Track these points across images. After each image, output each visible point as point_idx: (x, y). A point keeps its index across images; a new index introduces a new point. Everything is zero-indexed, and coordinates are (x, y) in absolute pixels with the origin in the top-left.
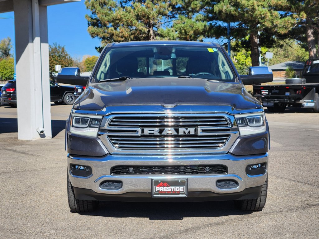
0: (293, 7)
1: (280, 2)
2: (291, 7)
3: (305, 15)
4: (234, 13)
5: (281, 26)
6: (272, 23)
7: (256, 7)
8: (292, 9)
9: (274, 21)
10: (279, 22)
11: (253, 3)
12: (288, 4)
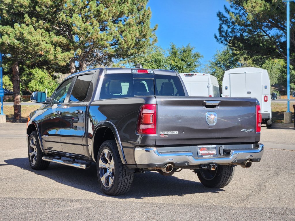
0: (71, 44)
1: (61, 39)
2: (69, 44)
3: (81, 51)
4: (19, 45)
5: (61, 59)
6: (55, 56)
7: (41, 42)
8: (70, 46)
9: (57, 55)
10: (60, 56)
11: (39, 39)
12: (67, 42)
